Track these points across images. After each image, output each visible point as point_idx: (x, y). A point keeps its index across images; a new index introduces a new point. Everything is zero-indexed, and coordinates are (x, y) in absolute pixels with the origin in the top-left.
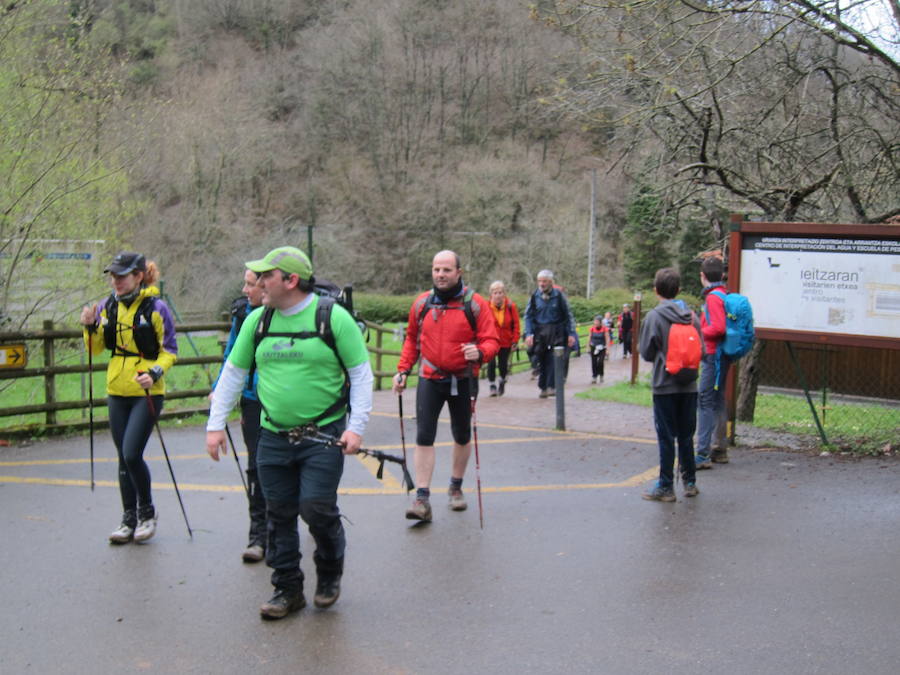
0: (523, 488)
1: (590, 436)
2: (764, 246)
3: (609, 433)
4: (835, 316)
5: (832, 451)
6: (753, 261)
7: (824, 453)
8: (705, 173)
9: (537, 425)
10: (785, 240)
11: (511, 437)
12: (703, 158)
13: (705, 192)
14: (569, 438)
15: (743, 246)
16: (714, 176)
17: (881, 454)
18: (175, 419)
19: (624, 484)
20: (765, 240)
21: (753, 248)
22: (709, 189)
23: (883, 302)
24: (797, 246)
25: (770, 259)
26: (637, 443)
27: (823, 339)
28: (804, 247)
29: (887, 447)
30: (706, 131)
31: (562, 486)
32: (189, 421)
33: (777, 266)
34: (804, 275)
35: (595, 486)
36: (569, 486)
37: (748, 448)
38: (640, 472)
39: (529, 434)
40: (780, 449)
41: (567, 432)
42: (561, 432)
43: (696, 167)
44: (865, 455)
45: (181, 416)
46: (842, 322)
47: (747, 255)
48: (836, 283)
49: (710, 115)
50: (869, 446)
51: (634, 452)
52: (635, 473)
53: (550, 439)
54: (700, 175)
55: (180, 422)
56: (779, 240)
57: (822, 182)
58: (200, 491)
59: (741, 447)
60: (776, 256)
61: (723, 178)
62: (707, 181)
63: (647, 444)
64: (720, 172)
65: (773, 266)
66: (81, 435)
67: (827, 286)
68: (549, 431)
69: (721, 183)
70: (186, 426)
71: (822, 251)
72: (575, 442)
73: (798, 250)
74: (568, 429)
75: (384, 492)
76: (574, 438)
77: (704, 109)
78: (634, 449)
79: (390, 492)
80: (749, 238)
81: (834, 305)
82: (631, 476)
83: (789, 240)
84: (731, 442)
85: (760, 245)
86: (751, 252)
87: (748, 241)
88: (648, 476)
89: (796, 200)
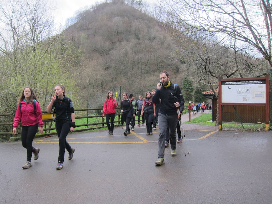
1: (188, 130)
3: (192, 129)
4: (244, 99)
5: (246, 130)
6: (224, 87)
7: (244, 131)
8: (206, 72)
10: (232, 82)
12: (206, 69)
13: (206, 77)
15: (222, 85)
16: (208, 73)
17: (258, 130)
19: (199, 139)
20: (227, 83)
21: (224, 85)
22: (207, 76)
23: (256, 95)
24: (235, 84)
27: (242, 104)
28: (237, 84)
29: (259, 129)
30: (206, 63)
32: (95, 130)
33: (230, 88)
34: (237, 90)
35: (193, 139)
37: (225, 131)
38: (202, 136)
40: (233, 131)
43: (204, 71)
44: (254, 131)
45: (93, 129)
46: (246, 100)
47: (222, 86)
48: (245, 91)
49: (207, 59)
50: (255, 129)
52: (201, 137)
56: (230, 82)
57: (234, 72)
58: (101, 144)
59: (224, 130)
60: (230, 86)
61: (211, 73)
63: (201, 131)
64: (210, 72)
65: (229, 88)
67: (242, 92)
69: (210, 75)
71: (241, 84)
75: (144, 142)
76: (184, 130)
77: (205, 58)
79: (146, 142)
80: (223, 82)
81: (245, 97)
83: (233, 82)
84: (221, 130)
85: (226, 84)
86: (224, 86)
87: (223, 83)
88: (204, 137)
89: (229, 77)
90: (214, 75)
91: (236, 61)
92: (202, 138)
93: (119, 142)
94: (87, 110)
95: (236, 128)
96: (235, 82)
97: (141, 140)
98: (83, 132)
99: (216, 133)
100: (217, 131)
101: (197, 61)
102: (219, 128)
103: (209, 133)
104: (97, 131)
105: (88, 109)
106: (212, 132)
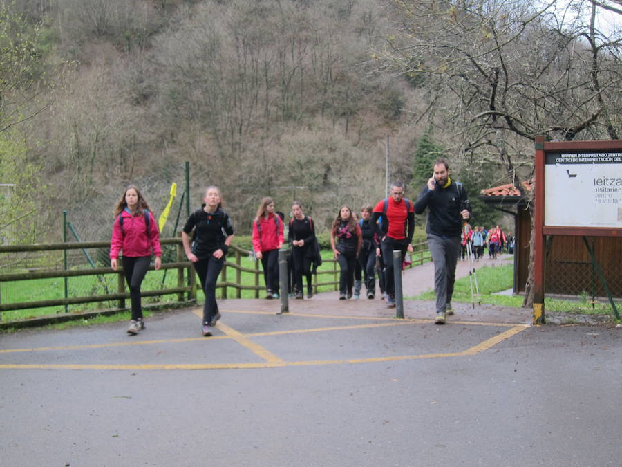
0: (383, 359)
2: (563, 160)
6: (554, 172)
7: (619, 325)
8: (494, 119)
9: (380, 316)
10: (579, 155)
11: (361, 324)
12: (492, 107)
13: (496, 135)
14: (410, 323)
15: (546, 162)
16: (501, 120)
18: (83, 320)
19: (465, 353)
20: (565, 155)
21: (554, 163)
22: (498, 131)
24: (590, 160)
25: (568, 171)
26: (465, 325)
27: (614, 233)
28: (596, 160)
30: (495, 86)
31: (415, 356)
32: (92, 321)
33: (575, 176)
34: (596, 182)
35: (442, 355)
36: (421, 356)
37: (556, 325)
39: (376, 322)
40: (581, 324)
41: (405, 319)
42: (401, 319)
43: (486, 114)
45: (87, 317)
47: (548, 167)
49: (497, 73)
51: (466, 330)
52: (470, 345)
53: (394, 324)
54: (491, 121)
55: (86, 321)
56: (576, 155)
57: (590, 121)
58: (113, 370)
59: (550, 324)
60: (573, 168)
61: (510, 123)
62: (496, 126)
63: (474, 325)
64: (507, 118)
65: (571, 176)
66: (6, 333)
67: (615, 190)
68: (391, 318)
69: (508, 127)
70: (92, 324)
71: (611, 162)
72: (415, 325)
73: (591, 162)
74: (405, 316)
75: (269, 366)
76: (414, 323)
77: (492, 69)
78: (464, 329)
79: (273, 365)
80: (549, 155)
82: (469, 347)
83: (584, 155)
84: (542, 321)
85: (560, 160)
86: (553, 166)
87: (550, 158)
88: (483, 346)
89: (570, 136)
90: (522, 128)
91: (596, 82)
92: (473, 350)
93: (178, 366)
94: (65, 248)
95: (593, 316)
96: (592, 155)
97: (257, 359)
98: (50, 327)
99: (524, 335)
100: (527, 326)
101: (462, 79)
102: (534, 316)
103: (498, 333)
104: (99, 325)
105: (70, 243)
106: (510, 328)
